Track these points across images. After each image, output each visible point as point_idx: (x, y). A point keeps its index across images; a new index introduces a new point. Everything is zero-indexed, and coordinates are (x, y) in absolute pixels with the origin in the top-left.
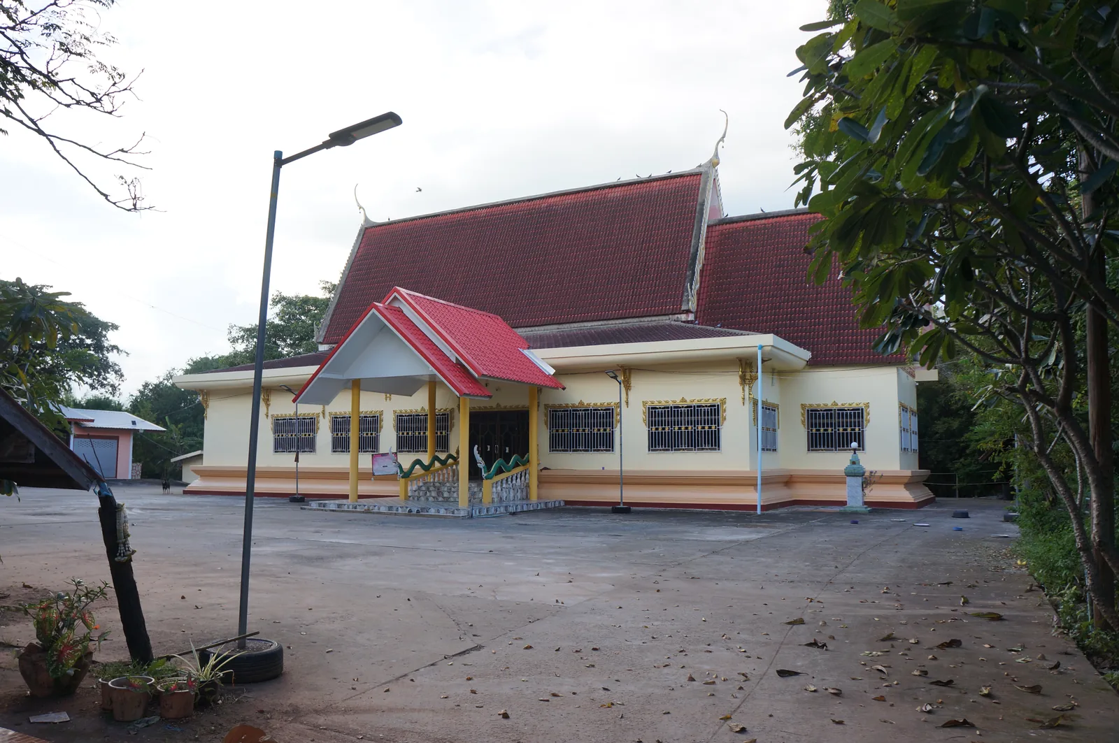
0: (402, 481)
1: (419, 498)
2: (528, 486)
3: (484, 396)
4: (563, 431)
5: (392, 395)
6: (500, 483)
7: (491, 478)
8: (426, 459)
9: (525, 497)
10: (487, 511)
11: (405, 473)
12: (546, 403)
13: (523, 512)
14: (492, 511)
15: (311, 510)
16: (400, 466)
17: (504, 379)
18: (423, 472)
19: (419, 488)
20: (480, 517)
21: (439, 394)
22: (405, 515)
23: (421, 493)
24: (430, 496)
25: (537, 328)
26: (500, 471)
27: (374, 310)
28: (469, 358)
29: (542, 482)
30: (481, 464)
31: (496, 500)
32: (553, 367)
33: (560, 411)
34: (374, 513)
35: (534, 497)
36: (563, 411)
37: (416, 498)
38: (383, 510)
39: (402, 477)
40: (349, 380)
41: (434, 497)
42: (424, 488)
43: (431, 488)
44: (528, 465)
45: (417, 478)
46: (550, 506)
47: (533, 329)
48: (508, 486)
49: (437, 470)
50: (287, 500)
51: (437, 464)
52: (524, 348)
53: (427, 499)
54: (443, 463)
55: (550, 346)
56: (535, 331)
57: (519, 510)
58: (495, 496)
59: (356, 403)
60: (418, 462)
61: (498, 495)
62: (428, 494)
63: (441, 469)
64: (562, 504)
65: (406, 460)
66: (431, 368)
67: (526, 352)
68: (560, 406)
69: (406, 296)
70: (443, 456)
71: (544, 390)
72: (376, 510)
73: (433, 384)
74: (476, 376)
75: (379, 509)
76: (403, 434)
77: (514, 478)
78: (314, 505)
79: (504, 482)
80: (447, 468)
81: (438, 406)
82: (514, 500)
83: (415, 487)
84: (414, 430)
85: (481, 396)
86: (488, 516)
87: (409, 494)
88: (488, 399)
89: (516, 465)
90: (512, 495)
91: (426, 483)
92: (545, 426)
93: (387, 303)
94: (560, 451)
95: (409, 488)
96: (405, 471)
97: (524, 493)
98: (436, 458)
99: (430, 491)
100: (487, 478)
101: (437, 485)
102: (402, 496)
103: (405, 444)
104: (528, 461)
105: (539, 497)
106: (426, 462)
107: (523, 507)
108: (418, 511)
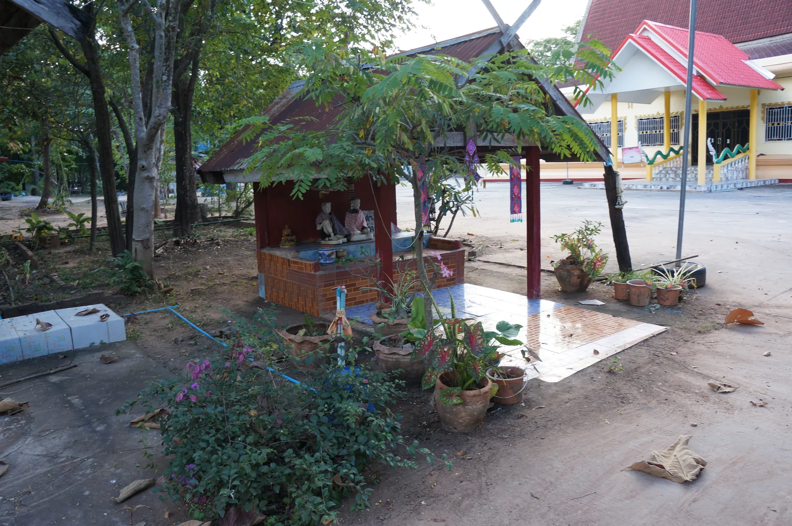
0: (648, 167)
1: (661, 179)
2: (747, 168)
3: (721, 100)
4: (778, 124)
5: (634, 104)
6: (726, 167)
7: (719, 163)
8: (664, 150)
9: (745, 177)
10: (722, 187)
11: (650, 161)
12: (764, 103)
13: (747, 188)
14: (725, 187)
15: (585, 189)
16: (647, 156)
17: (736, 85)
18: (662, 160)
19: (660, 172)
20: (716, 191)
21: (673, 100)
22: (658, 191)
23: (662, 176)
24: (670, 177)
25: (750, 43)
26: (726, 158)
27: (630, 40)
28: (708, 70)
29: (759, 165)
30: (713, 152)
31: (723, 179)
32: (773, 72)
33: (776, 108)
34: (633, 190)
35: (753, 177)
36: (779, 108)
37: (659, 179)
38: (639, 187)
39: (649, 164)
40: (609, 94)
41: (673, 178)
42: (663, 172)
43: (670, 172)
44: (748, 152)
45: (658, 165)
46: (767, 183)
47: (746, 43)
48: (732, 169)
49: (672, 159)
50: (561, 183)
51: (672, 154)
52: (746, 60)
53: (667, 180)
54: (677, 153)
55: (769, 56)
56: (749, 45)
57: (744, 187)
58: (723, 176)
59: (615, 110)
60: (659, 153)
61: (725, 176)
62: (668, 176)
63: (675, 158)
64: (777, 182)
65: (651, 151)
66: (679, 80)
67: (748, 62)
68: (776, 104)
69: (654, 27)
70: (676, 148)
71: (762, 91)
72: (634, 187)
73: (668, 94)
74: (715, 84)
75: (636, 187)
76: (643, 133)
77: (737, 162)
78: (587, 185)
79: (730, 165)
80: (679, 157)
81: (672, 111)
82: (736, 179)
83: (657, 171)
84: (651, 129)
85: (719, 99)
86: (722, 191)
87: (653, 177)
88: (723, 102)
89: (739, 152)
90: (735, 175)
91: (665, 168)
92: (762, 121)
93: (638, 33)
94: (775, 140)
95: (653, 172)
96: (650, 159)
97: (744, 174)
98: (672, 150)
99: (669, 174)
100: (717, 163)
101: (674, 169)
102: (648, 178)
103: (646, 139)
104: (748, 149)
105: (757, 177)
106: (665, 153)
107: (747, 184)
108: (668, 188)
